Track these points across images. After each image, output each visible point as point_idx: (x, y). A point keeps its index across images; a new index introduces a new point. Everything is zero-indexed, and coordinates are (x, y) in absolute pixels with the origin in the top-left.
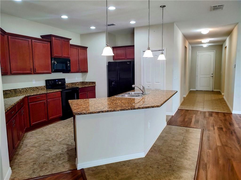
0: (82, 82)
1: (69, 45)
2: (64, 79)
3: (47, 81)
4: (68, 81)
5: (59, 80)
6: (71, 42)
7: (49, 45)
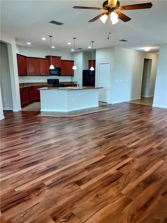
0: (71, 82)
1: (60, 61)
2: (58, 80)
3: (48, 80)
4: (60, 81)
5: (55, 80)
6: (62, 59)
7: (48, 61)
